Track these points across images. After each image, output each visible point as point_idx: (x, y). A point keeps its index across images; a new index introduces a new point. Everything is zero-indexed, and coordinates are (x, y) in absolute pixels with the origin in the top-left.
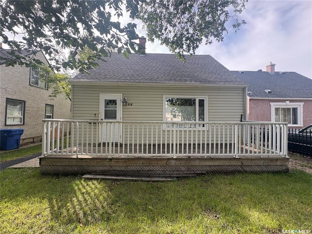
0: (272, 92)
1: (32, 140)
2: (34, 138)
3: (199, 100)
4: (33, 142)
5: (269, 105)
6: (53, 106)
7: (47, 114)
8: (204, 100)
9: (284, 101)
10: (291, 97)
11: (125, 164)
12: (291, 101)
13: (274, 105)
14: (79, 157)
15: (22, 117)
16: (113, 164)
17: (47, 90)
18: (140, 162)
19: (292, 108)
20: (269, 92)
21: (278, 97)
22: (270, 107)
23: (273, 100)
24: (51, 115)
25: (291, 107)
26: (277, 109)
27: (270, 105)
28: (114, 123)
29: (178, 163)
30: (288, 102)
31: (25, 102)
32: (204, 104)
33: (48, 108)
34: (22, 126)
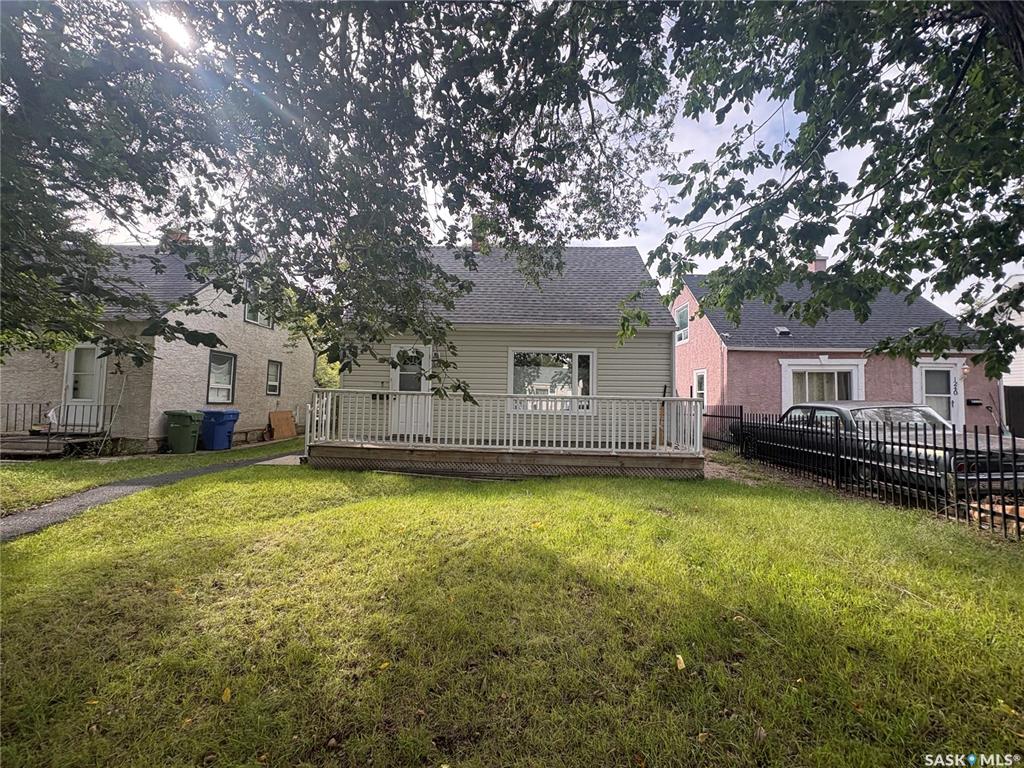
0: (789, 333)
1: (243, 437)
2: (246, 433)
3: (580, 356)
4: (246, 441)
5: (776, 365)
6: (281, 363)
7: (270, 383)
8: (588, 357)
9: (816, 355)
10: (833, 346)
11: (433, 460)
12: (832, 355)
13: (788, 367)
14: (365, 446)
15: (230, 387)
16: (415, 457)
17: (272, 328)
18: (457, 457)
19: (839, 373)
20: (782, 333)
21: (802, 346)
22: (781, 371)
23: (786, 352)
24: (277, 384)
25: (835, 369)
26: (799, 376)
27: (781, 365)
28: (418, 395)
29: (516, 460)
30: (824, 359)
31: (235, 356)
32: (588, 364)
33: (273, 370)
34: (230, 406)
